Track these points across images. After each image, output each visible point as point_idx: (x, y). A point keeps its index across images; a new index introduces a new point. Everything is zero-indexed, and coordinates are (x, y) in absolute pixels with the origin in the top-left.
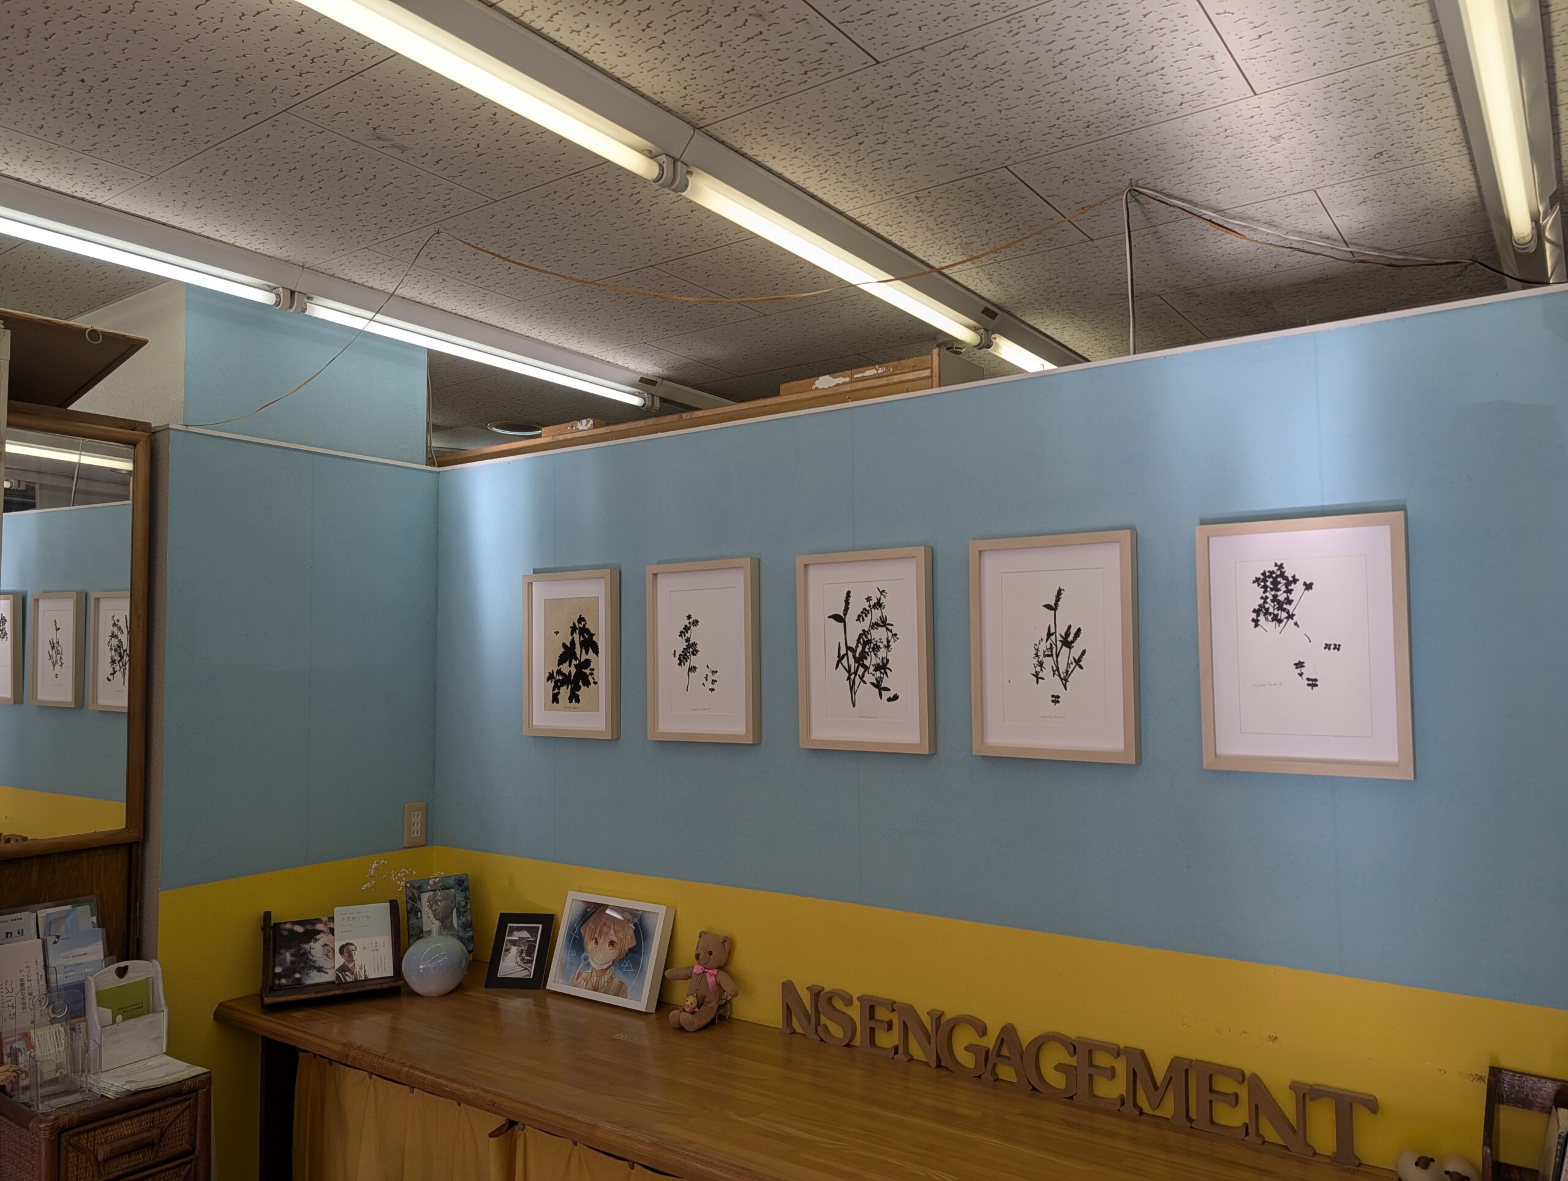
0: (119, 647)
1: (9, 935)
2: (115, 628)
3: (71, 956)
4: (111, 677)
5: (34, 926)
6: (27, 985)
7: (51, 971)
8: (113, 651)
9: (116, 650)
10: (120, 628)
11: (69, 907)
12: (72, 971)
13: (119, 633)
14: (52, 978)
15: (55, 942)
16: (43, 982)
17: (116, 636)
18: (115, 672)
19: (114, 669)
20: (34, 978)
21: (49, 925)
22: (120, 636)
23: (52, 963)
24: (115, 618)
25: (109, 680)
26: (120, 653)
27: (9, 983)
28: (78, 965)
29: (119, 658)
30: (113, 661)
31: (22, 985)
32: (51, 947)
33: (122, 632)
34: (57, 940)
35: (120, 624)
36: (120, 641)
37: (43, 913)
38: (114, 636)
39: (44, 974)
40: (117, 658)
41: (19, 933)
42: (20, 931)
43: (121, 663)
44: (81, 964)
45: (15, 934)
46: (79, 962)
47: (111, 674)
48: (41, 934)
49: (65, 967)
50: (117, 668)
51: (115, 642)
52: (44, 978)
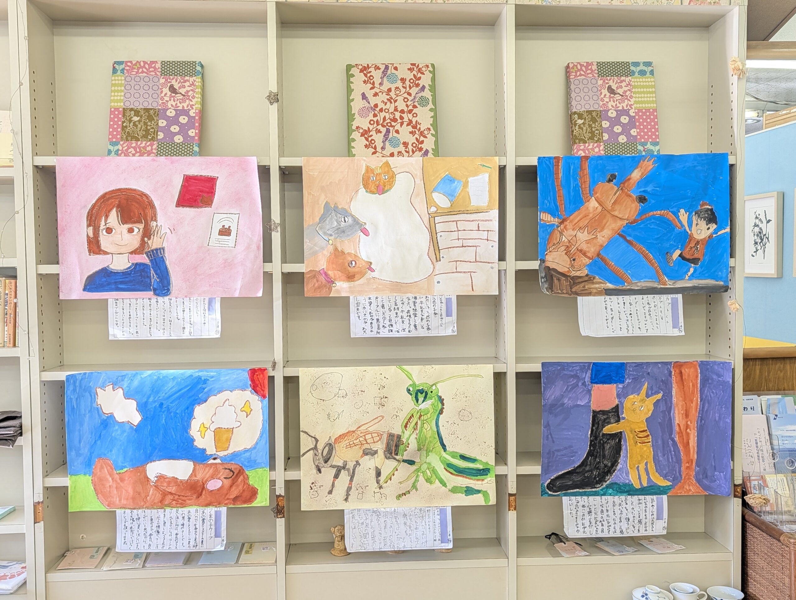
0: (760, 233)
1: (746, 409)
2: (757, 220)
3: (785, 430)
4: (754, 254)
5: (759, 406)
6: (759, 444)
7: (774, 437)
8: (756, 236)
9: (757, 235)
10: (760, 220)
11: (780, 396)
12: (787, 440)
13: (760, 223)
14: (775, 442)
15: (775, 419)
16: (769, 444)
17: (758, 226)
18: (757, 250)
19: (756, 248)
20: (763, 440)
21: (769, 406)
22: (761, 225)
23: (774, 432)
24: (757, 213)
25: (753, 256)
26: (761, 237)
27: (749, 441)
28: (790, 437)
29: (760, 241)
30: (756, 243)
31: (757, 443)
32: (772, 421)
33: (762, 222)
34: (776, 417)
35: (760, 217)
36: (761, 229)
37: (764, 398)
38: (756, 225)
39: (769, 439)
40: (759, 240)
41: (751, 409)
42: (752, 408)
43: (761, 244)
44: (792, 436)
45: (749, 409)
46: (791, 435)
47: (755, 252)
48: (764, 412)
49: (782, 437)
50: (759, 248)
51: (757, 230)
52: (769, 442)
